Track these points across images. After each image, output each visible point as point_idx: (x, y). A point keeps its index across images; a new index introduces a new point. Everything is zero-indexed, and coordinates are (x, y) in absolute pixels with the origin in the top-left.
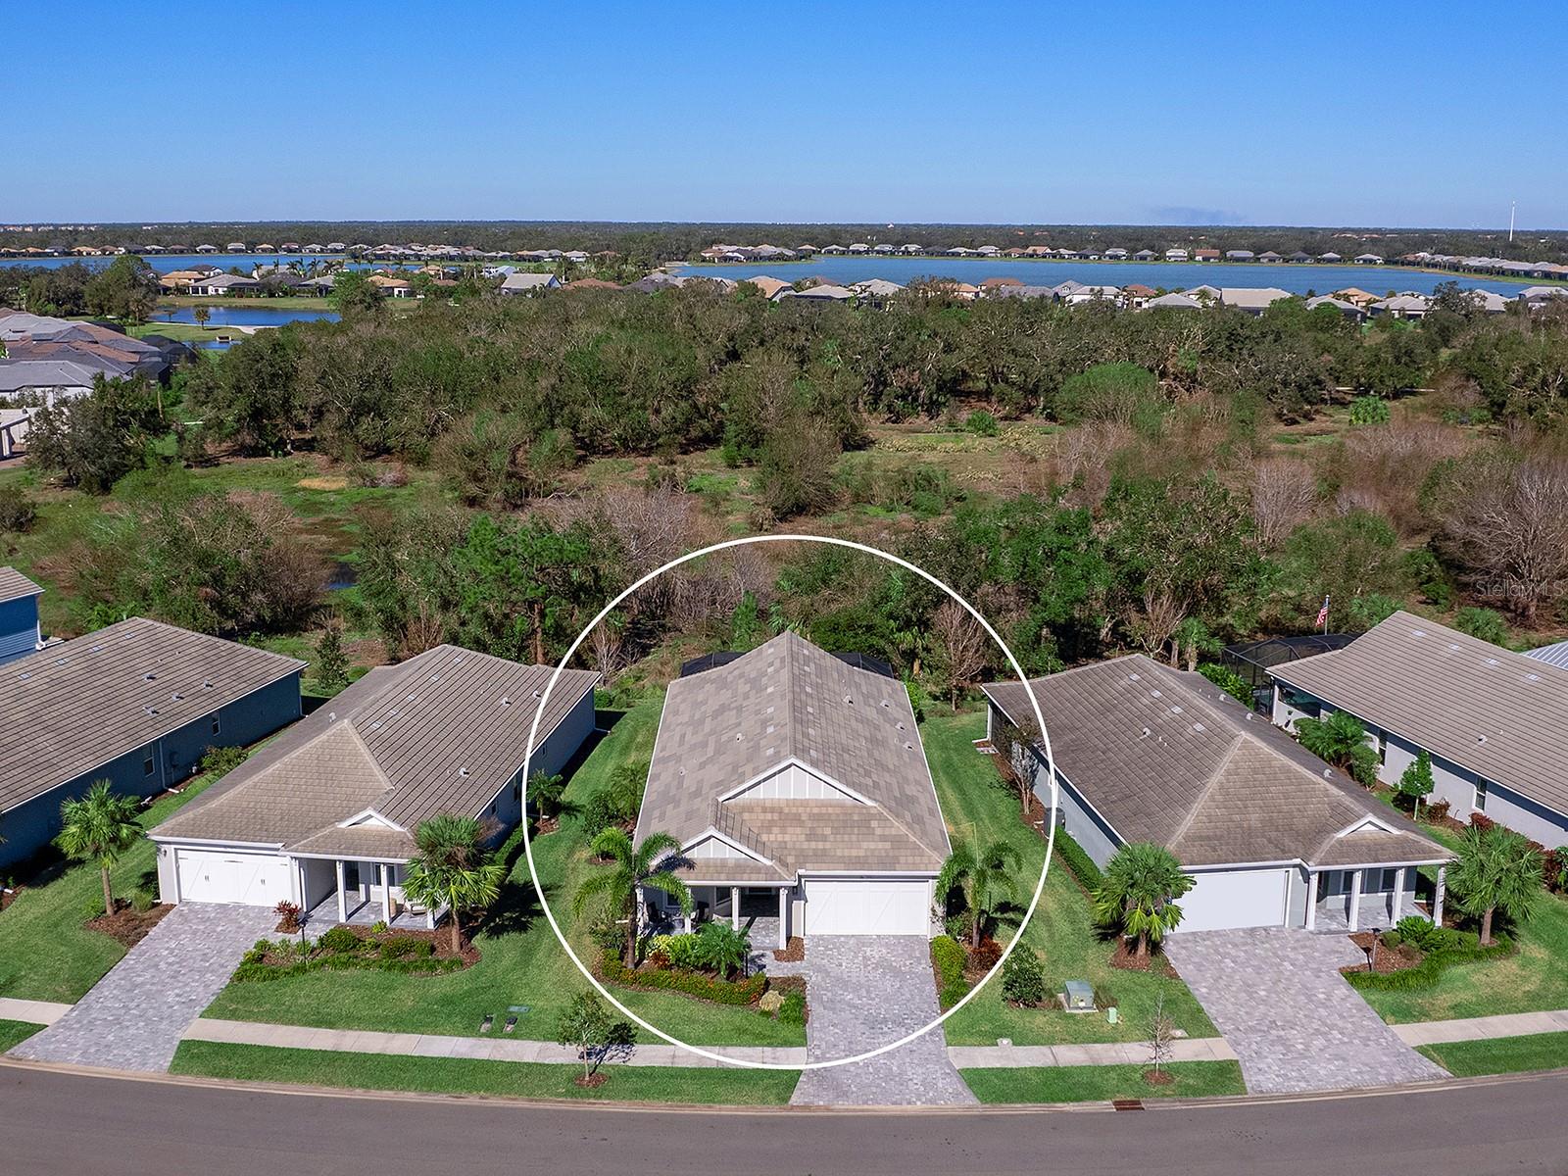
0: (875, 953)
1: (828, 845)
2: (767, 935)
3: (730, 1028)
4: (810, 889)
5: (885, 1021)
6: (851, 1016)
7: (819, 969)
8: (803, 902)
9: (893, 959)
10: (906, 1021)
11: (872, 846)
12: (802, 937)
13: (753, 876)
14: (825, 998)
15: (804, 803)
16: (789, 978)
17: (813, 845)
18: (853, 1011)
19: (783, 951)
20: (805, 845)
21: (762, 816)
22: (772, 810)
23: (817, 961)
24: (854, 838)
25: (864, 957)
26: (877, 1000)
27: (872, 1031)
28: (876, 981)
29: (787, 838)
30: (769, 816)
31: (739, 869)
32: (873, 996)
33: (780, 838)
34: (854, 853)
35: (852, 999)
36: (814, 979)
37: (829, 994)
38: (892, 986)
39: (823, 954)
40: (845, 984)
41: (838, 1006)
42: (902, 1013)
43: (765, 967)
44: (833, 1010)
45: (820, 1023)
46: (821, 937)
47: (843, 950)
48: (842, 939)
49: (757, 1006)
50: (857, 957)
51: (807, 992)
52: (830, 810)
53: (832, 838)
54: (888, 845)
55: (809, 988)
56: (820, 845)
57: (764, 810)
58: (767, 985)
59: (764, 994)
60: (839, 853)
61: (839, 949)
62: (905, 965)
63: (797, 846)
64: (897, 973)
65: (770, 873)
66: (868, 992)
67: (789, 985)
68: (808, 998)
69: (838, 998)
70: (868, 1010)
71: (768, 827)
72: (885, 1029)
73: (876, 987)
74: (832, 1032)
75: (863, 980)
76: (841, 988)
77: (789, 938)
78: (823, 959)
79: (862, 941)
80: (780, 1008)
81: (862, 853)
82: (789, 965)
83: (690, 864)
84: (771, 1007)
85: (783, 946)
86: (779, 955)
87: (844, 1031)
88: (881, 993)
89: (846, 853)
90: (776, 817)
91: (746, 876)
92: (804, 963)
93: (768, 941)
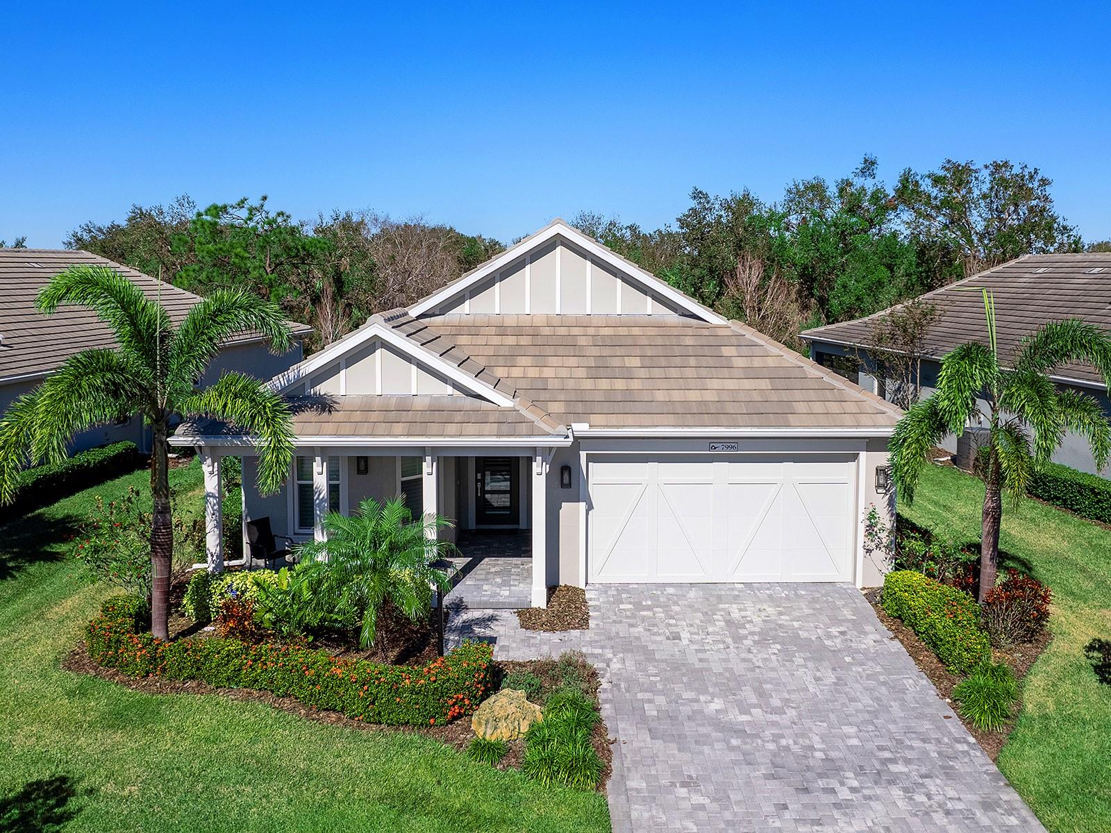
0: (754, 615)
1: (635, 384)
2: (505, 584)
3: (376, 790)
4: (599, 476)
5: (832, 768)
6: (733, 756)
7: (627, 646)
8: (582, 506)
9: (796, 624)
10: (894, 768)
11: (731, 384)
12: (582, 586)
13: (470, 428)
14: (651, 711)
15: (584, 323)
16: (553, 665)
17: (604, 384)
18: (734, 742)
19: (538, 610)
20: (588, 384)
21: (496, 340)
22: (518, 331)
23: (622, 630)
24: (690, 373)
25: (729, 623)
26: (792, 713)
27: (806, 799)
28: (773, 669)
29: (548, 373)
30: (511, 340)
31: (437, 414)
32: (776, 702)
33: (533, 373)
34: (693, 396)
35: (725, 711)
36: (616, 666)
37: (661, 700)
38: (817, 679)
39: (634, 616)
40: (697, 677)
41: (689, 728)
42: (870, 746)
43: (492, 640)
44: (680, 739)
45: (646, 777)
46: (624, 588)
47: (676, 608)
48: (671, 590)
49: (467, 729)
50: (712, 622)
51: (602, 696)
52: (636, 331)
53: (643, 373)
54: (764, 384)
55: (605, 685)
56: (620, 384)
57: (502, 330)
58: (494, 678)
59: (486, 696)
60: (660, 396)
61: (665, 607)
62: (830, 636)
63: (571, 384)
64: (817, 652)
65: (508, 421)
66: (761, 693)
67: (555, 679)
68: (606, 711)
69: (686, 710)
70: (776, 738)
71: (510, 357)
72: (844, 794)
73: (778, 684)
74: (686, 805)
75: (739, 668)
76: (688, 687)
77: (552, 588)
78: (631, 625)
79: (713, 593)
80: (531, 734)
81: (710, 396)
82: (555, 637)
83: (325, 405)
84: (503, 733)
85: (538, 599)
86: (528, 618)
87: (721, 798)
88: (793, 697)
89: (677, 396)
90: (524, 341)
91: (451, 428)
92: (589, 635)
93: (507, 593)
